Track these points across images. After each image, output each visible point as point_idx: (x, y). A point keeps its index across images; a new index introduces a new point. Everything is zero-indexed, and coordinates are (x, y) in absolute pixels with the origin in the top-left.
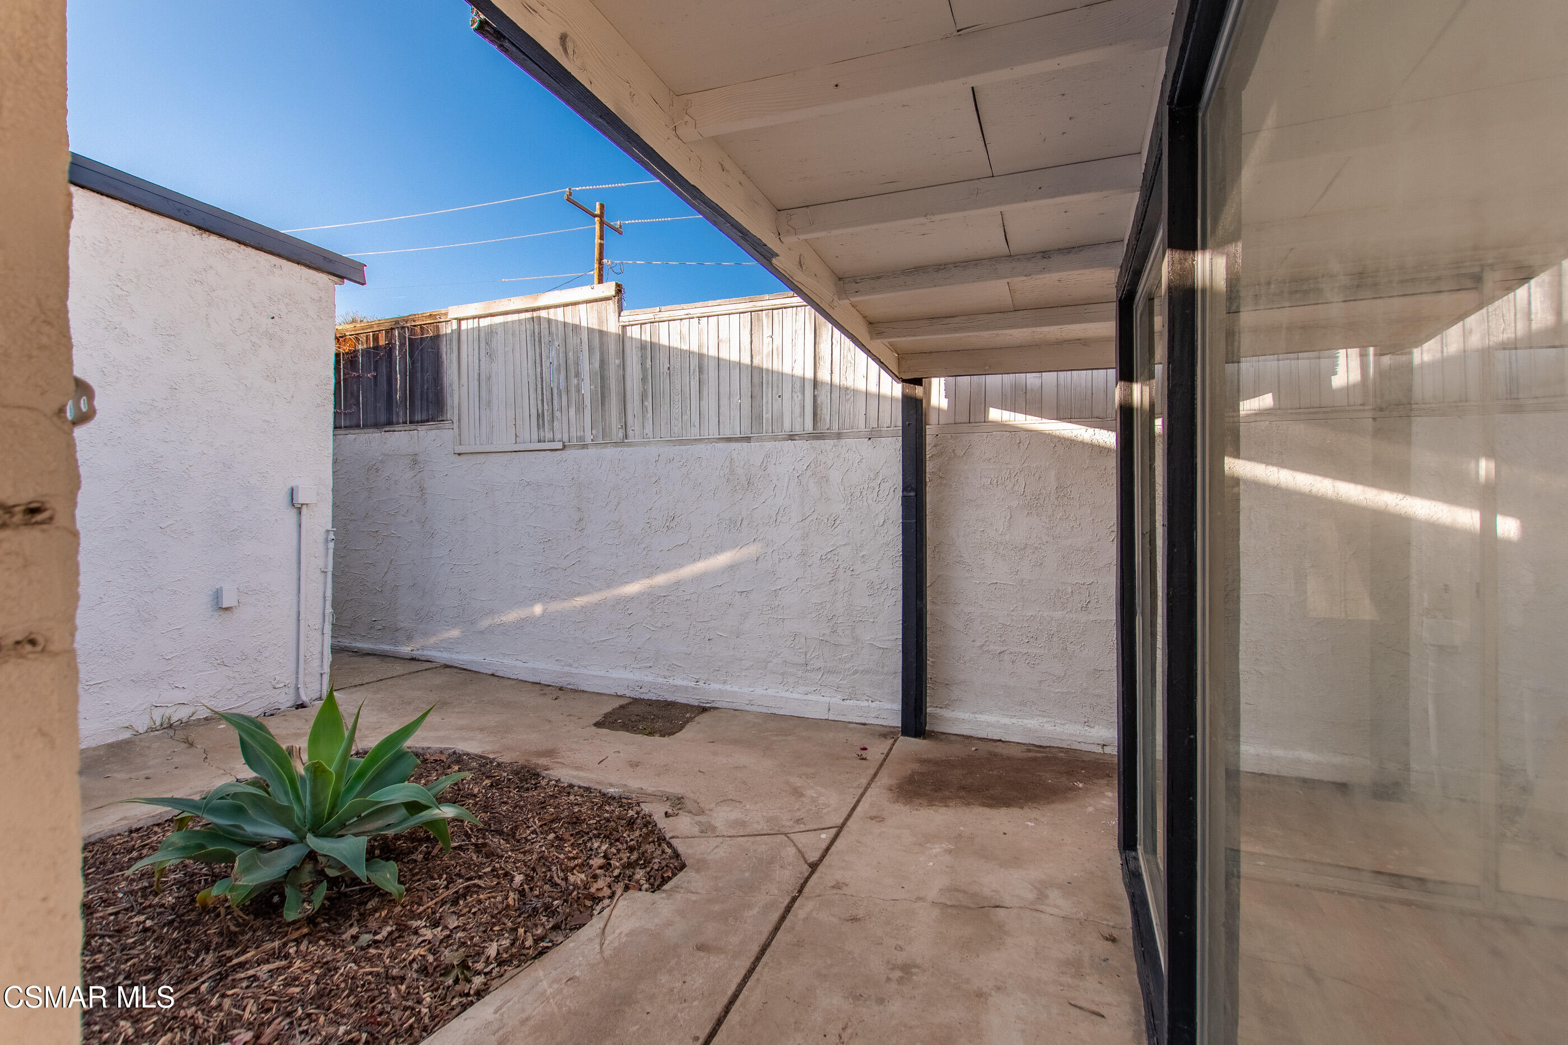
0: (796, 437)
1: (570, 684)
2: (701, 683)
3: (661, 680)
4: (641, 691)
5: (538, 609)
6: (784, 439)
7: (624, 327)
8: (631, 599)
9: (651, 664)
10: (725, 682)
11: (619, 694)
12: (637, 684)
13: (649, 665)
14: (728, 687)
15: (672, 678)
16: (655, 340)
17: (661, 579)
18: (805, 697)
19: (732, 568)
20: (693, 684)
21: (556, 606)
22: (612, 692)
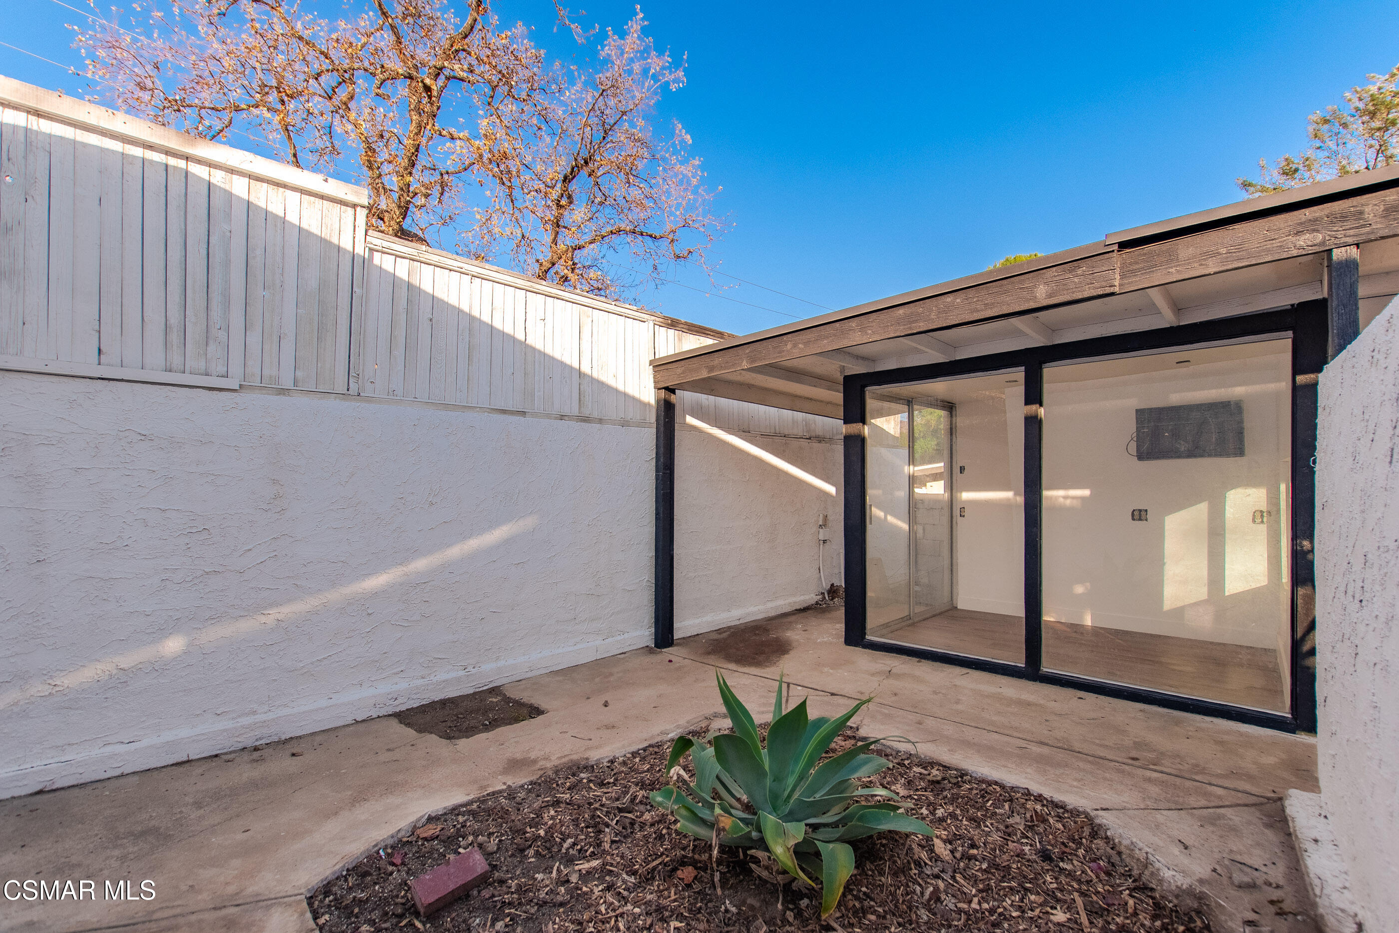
0: (566, 418)
1: (261, 739)
2: (470, 668)
3: (420, 682)
4: (397, 702)
5: (174, 645)
6: (556, 418)
7: (371, 250)
8: (375, 595)
9: (402, 668)
10: (498, 659)
11: (359, 719)
12: (390, 697)
13: (400, 669)
14: (501, 663)
15: (433, 675)
16: (415, 282)
17: (420, 564)
18: (576, 648)
19: (508, 542)
20: (462, 673)
21: (213, 634)
22: (349, 720)
